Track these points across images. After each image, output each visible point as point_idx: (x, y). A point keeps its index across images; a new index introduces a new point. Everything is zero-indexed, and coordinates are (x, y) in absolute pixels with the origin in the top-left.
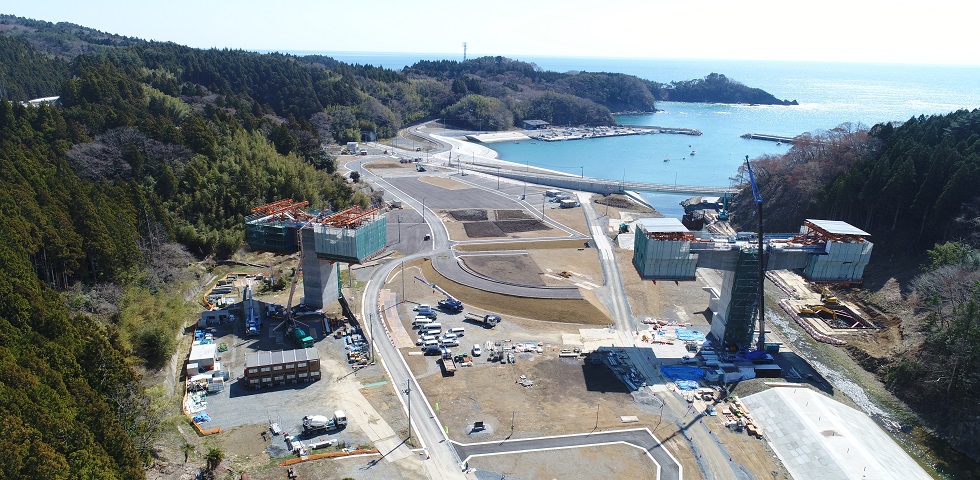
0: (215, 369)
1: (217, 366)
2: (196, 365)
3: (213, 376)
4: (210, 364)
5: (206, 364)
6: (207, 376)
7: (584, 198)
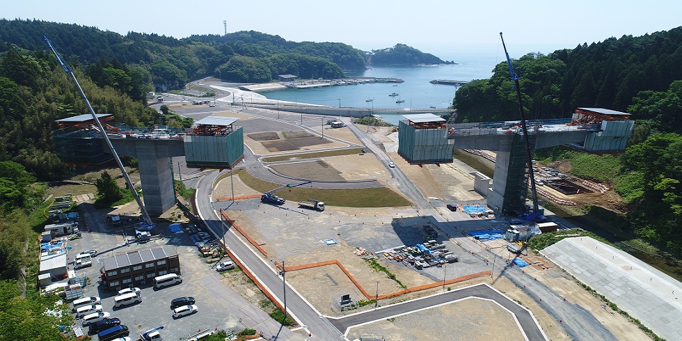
0: (70, 277)
1: (71, 274)
2: (48, 275)
3: (69, 283)
4: (62, 272)
5: (59, 273)
6: (64, 284)
7: (346, 121)
